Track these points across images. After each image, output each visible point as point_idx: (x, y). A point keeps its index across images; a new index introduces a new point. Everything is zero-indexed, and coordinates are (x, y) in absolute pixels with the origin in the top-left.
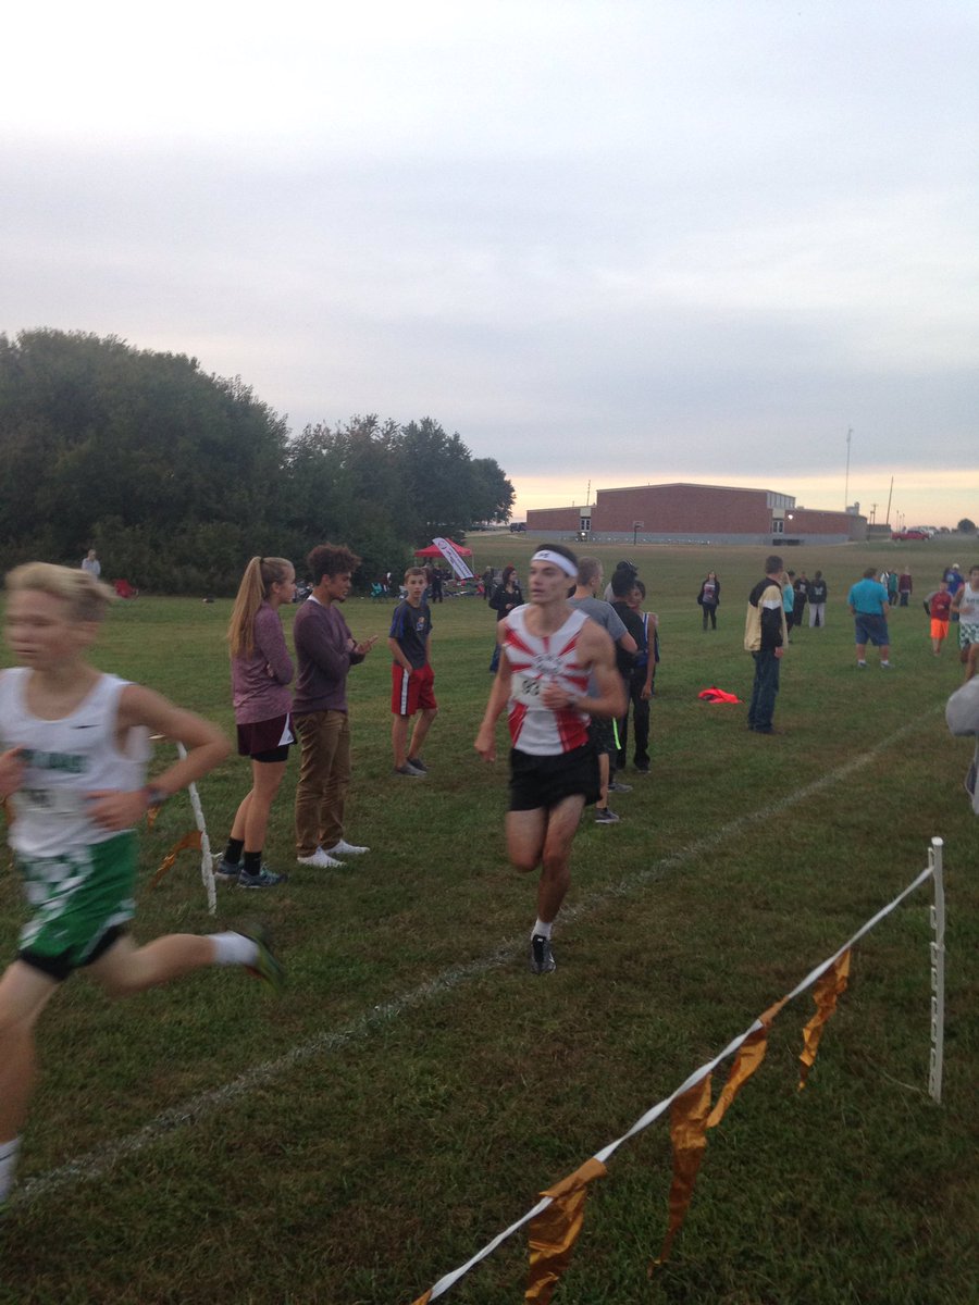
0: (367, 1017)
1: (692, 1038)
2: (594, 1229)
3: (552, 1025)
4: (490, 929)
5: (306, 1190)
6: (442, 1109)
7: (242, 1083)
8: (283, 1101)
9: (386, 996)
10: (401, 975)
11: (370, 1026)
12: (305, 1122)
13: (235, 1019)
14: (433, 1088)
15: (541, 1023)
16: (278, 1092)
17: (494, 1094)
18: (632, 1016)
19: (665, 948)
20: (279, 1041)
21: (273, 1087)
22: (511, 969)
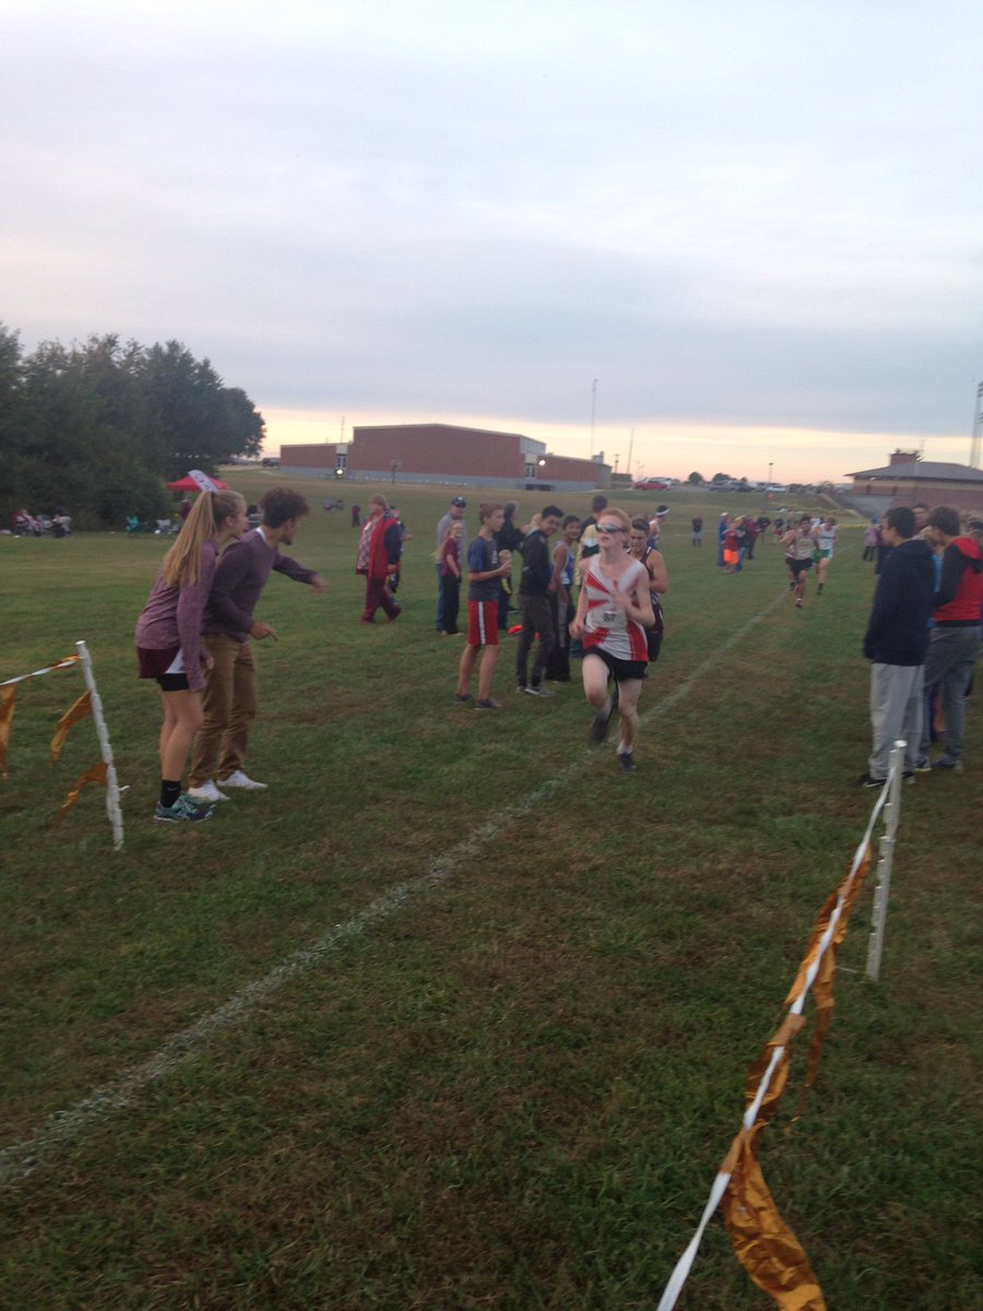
0: (334, 934)
1: (646, 937)
2: (637, 1103)
3: (517, 933)
4: (412, 850)
5: (350, 1094)
6: (447, 1012)
7: (236, 1004)
8: (285, 1017)
9: (341, 916)
10: (346, 894)
11: (338, 943)
12: (318, 1035)
13: (198, 945)
14: (430, 993)
15: (504, 931)
16: (277, 1009)
17: (489, 995)
18: (585, 920)
19: (587, 860)
20: (257, 963)
21: (271, 1005)
22: (449, 884)
